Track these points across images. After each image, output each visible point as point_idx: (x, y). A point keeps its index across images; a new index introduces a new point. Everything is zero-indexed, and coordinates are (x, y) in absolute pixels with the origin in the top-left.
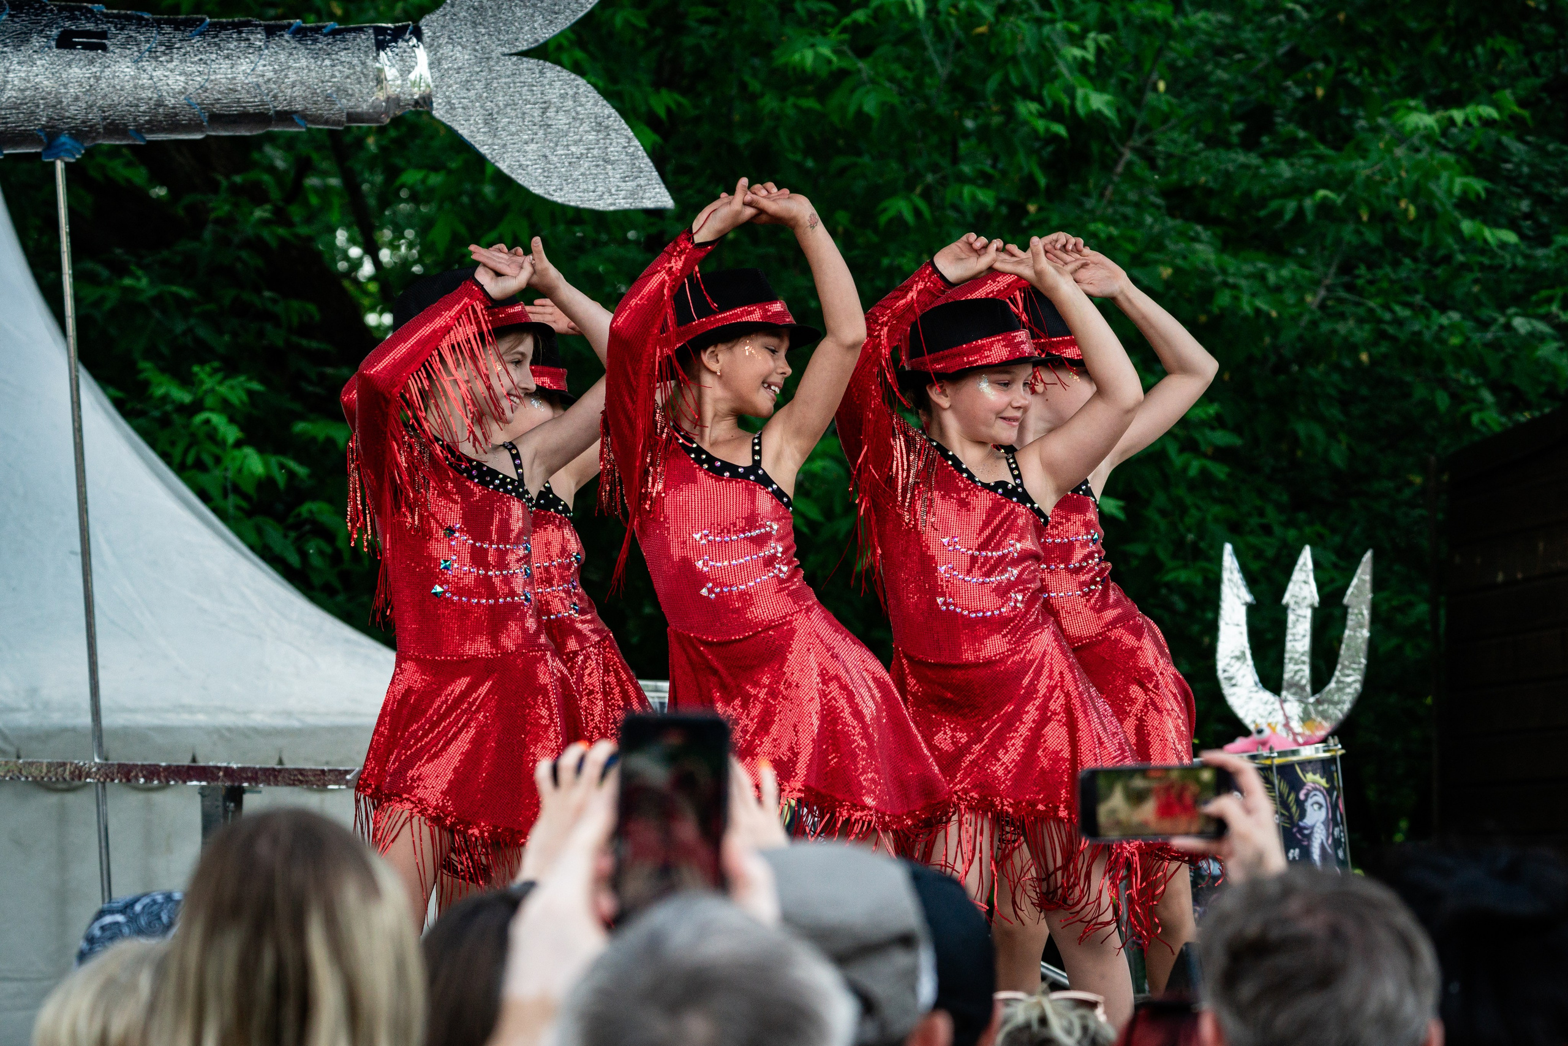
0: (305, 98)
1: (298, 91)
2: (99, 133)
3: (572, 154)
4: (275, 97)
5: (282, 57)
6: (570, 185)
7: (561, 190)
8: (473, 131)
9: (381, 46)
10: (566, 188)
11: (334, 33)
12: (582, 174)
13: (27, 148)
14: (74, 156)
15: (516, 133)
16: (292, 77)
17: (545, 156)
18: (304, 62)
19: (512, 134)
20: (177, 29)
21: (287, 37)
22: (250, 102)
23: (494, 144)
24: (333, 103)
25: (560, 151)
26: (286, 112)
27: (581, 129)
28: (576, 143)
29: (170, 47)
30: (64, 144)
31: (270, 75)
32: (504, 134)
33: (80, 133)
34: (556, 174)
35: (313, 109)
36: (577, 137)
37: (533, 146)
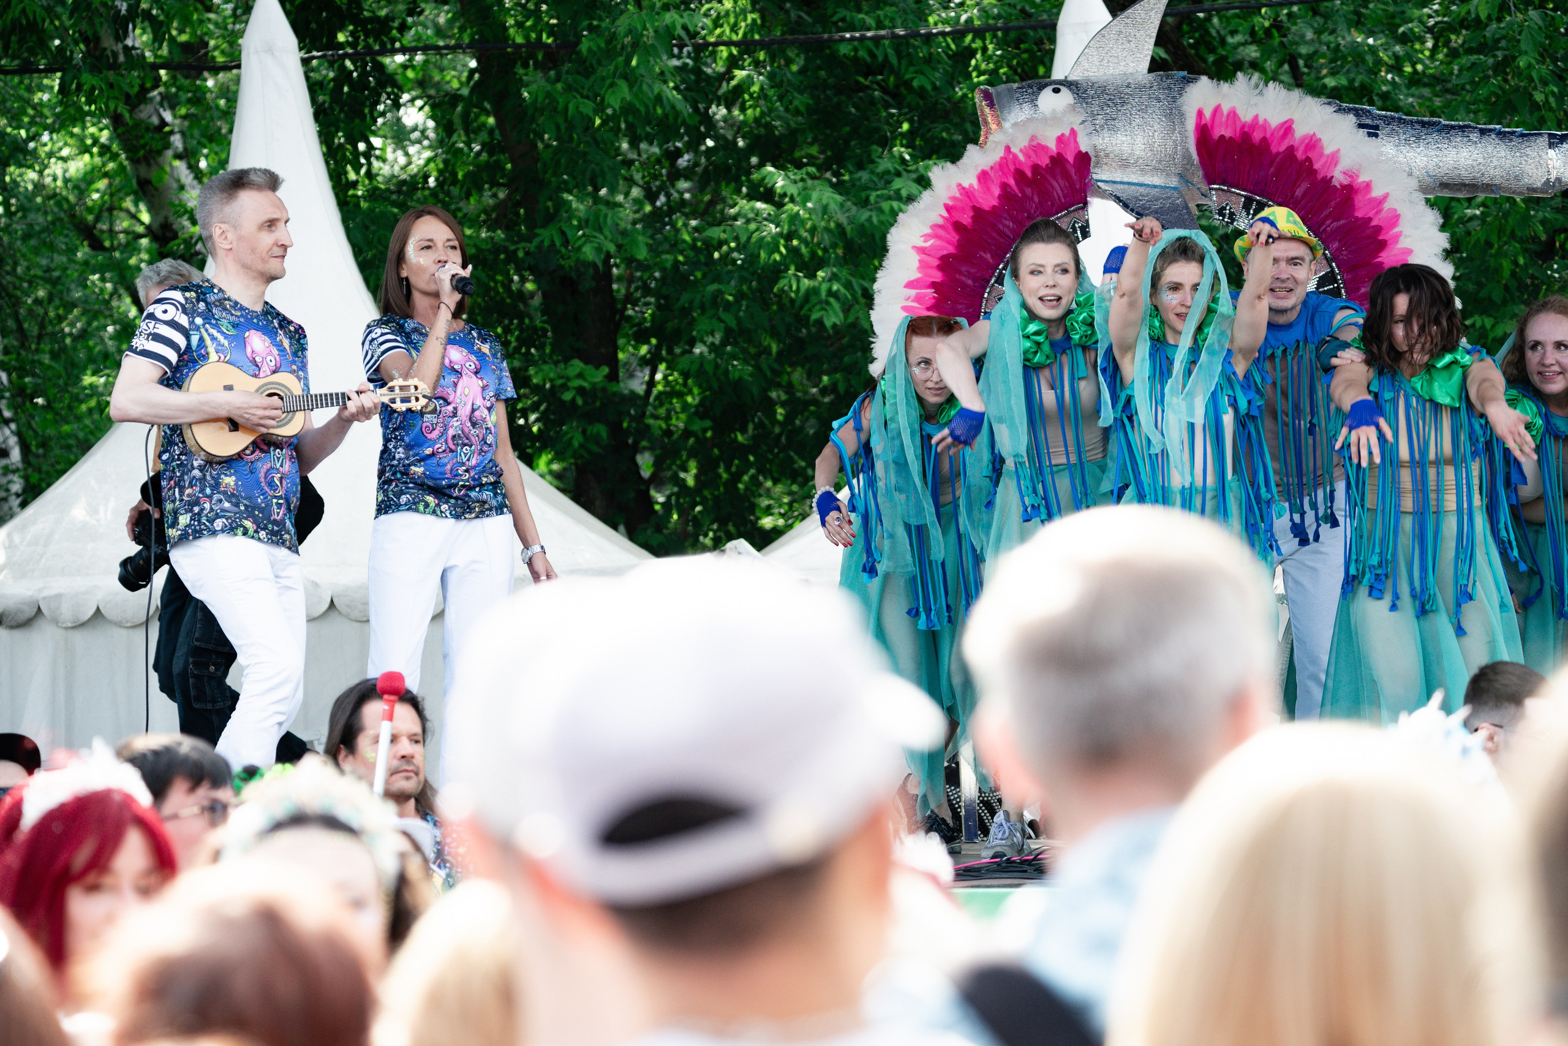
0: (1502, 177)
1: (1498, 172)
4: (1483, 174)
5: (1490, 149)
9: (1551, 146)
11: (1522, 135)
16: (1495, 163)
18: (1503, 154)
20: (1423, 126)
21: (1493, 136)
22: (1465, 175)
24: (1519, 180)
26: (1488, 185)
29: (1418, 138)
31: (1481, 160)
35: (1505, 184)
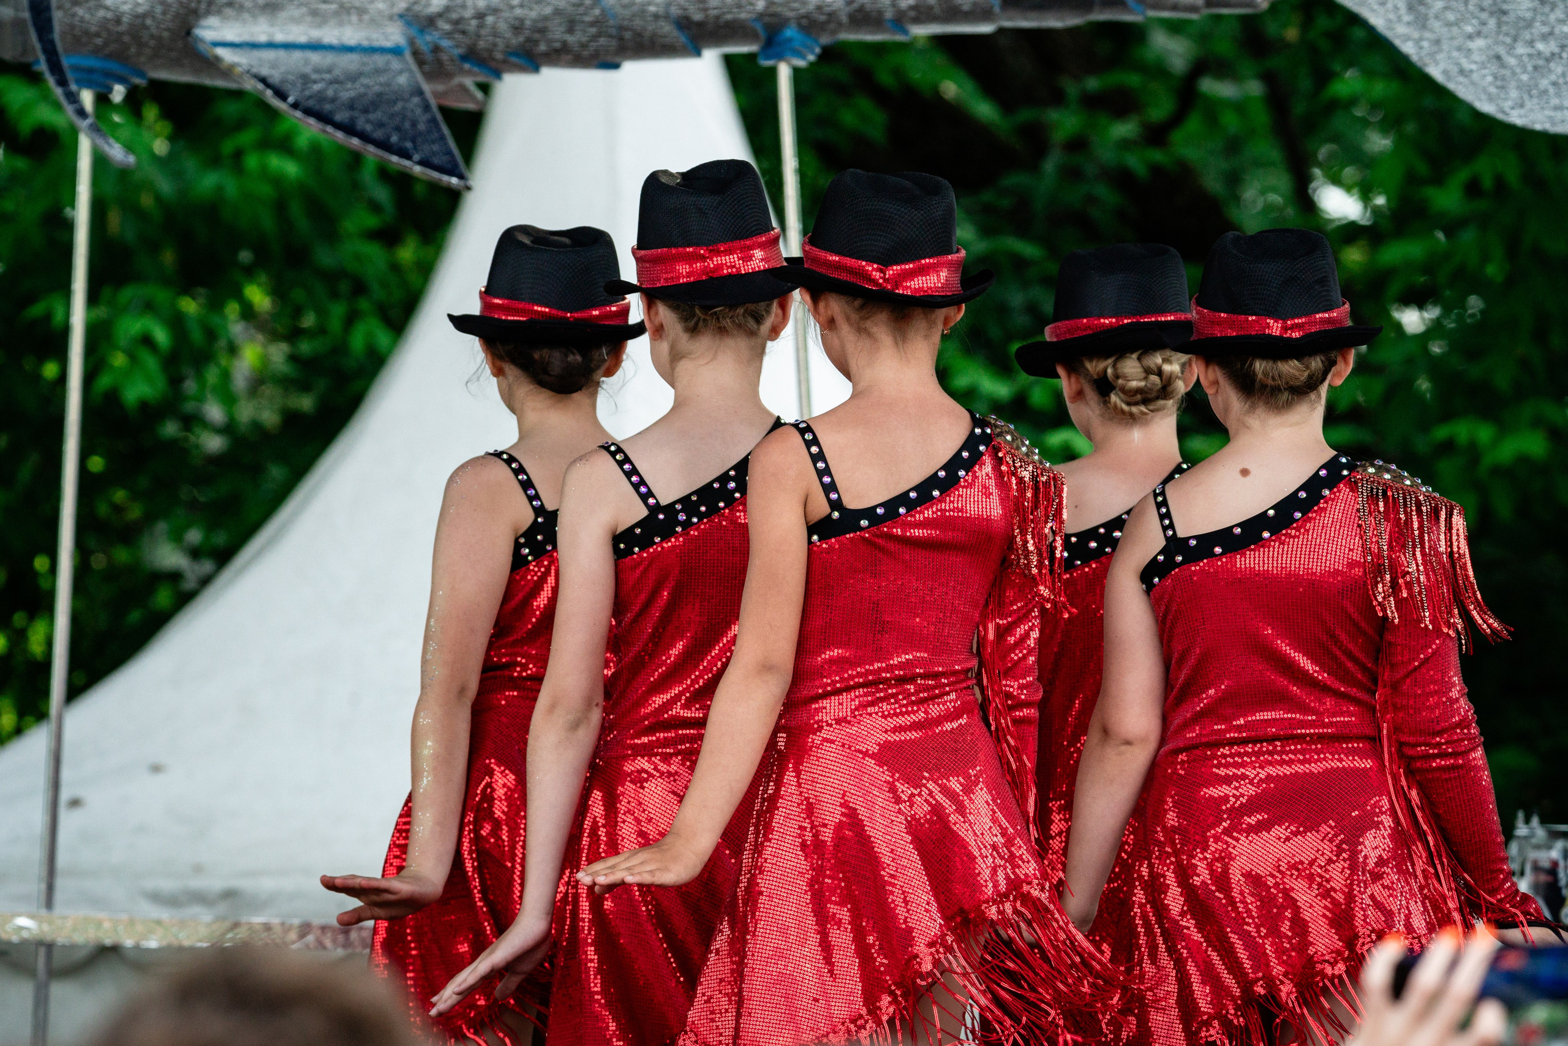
2: (840, 24)
3: (1539, 54)
6: (1535, 101)
7: (1522, 106)
8: (1390, 21)
10: (1528, 104)
12: (1554, 84)
13: (736, 44)
14: (803, 57)
15: (1456, 23)
17: (1498, 58)
19: (1449, 25)
23: (1421, 39)
25: (1521, 49)
27: (1552, 17)
28: (1544, 37)
30: (790, 40)
32: (1436, 25)
33: (810, 25)
34: (1513, 84)
36: (1545, 29)
37: (1480, 43)
